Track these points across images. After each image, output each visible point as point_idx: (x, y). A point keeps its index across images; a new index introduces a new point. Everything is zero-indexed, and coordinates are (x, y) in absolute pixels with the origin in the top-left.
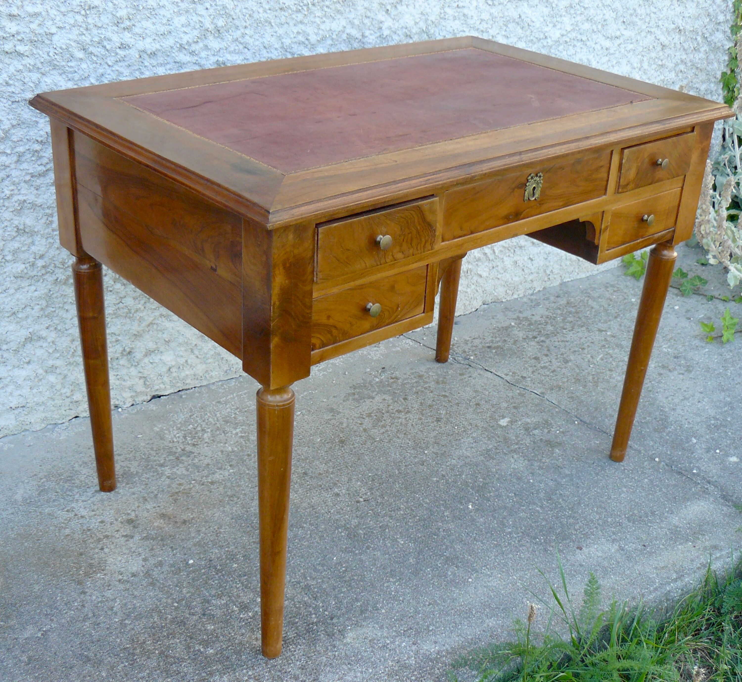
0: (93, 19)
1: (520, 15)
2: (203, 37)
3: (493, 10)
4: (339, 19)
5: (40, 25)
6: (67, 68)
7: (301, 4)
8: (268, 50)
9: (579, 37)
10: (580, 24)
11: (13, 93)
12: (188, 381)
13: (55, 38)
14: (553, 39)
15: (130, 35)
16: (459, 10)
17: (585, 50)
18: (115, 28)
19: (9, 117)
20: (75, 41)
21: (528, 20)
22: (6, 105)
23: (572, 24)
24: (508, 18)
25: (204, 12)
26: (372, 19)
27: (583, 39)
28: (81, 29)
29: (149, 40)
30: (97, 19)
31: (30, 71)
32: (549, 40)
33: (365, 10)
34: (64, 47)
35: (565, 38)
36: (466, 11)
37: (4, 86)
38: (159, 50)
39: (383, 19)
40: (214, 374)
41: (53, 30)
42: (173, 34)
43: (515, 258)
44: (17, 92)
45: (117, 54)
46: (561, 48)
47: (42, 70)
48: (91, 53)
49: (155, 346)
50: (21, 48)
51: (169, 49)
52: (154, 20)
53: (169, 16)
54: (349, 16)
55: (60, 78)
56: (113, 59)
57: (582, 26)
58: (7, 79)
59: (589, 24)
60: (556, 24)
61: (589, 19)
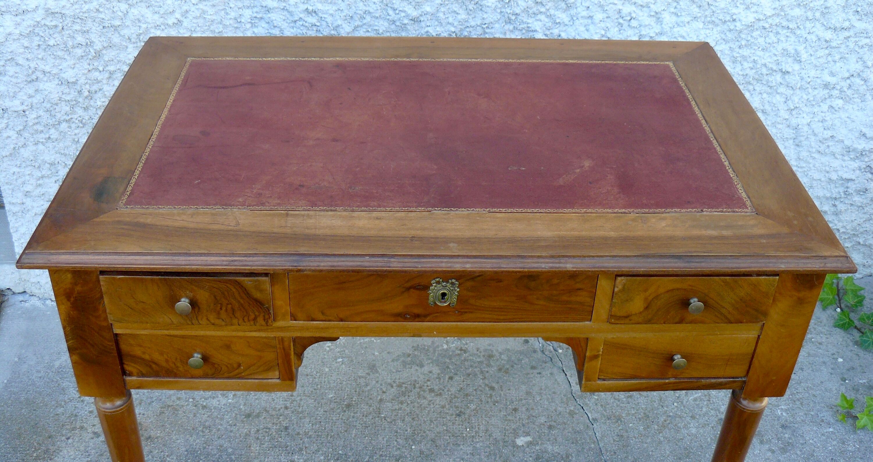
8: (365, 3)
9: (785, 23)
10: (786, 9)
11: (103, 19)
14: (743, 23)
17: (793, 38)
19: (101, 40)
22: (98, 29)
23: (775, 9)
27: (791, 26)
32: (738, 24)
35: (762, 24)
37: (95, 12)
44: (107, 19)
46: (756, 34)
55: (147, 11)
57: (791, 11)
58: (97, 7)
59: (801, 9)
60: (750, 6)
61: (802, 4)
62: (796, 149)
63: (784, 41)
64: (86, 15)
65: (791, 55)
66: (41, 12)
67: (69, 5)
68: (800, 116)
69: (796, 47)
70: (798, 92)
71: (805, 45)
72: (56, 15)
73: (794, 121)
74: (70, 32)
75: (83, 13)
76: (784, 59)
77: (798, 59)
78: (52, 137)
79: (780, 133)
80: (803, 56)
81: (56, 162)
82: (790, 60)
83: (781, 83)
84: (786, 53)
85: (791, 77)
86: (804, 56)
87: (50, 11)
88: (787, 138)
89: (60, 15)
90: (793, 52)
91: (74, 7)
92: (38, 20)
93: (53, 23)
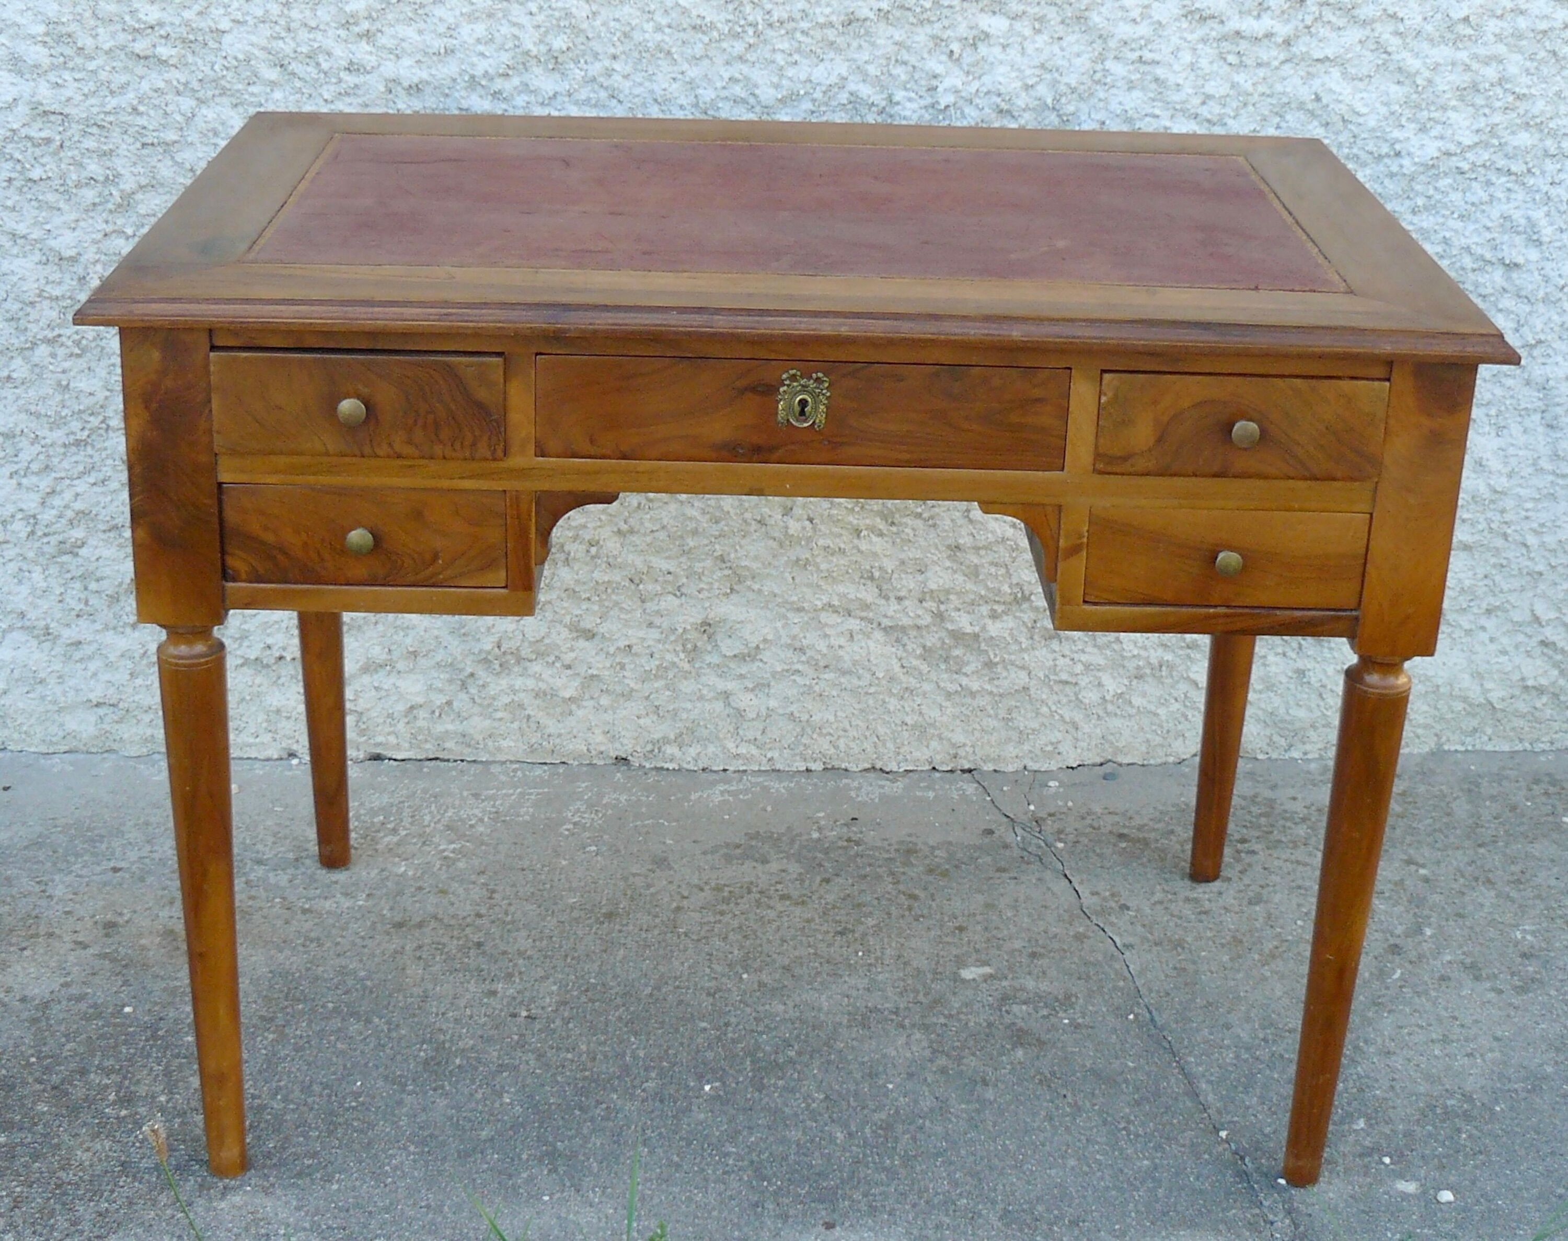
0: (302, 12)
1: (1316, 94)
2: (521, 67)
3: (1240, 78)
4: (832, 60)
5: (200, 13)
6: (246, 97)
7: (742, 22)
8: (664, 108)
9: (1501, 163)
10: (1500, 131)
11: (144, 128)
12: (449, 744)
13: (227, 39)
14: (1417, 160)
15: (368, 48)
16: (1143, 68)
17: (1520, 195)
18: (343, 33)
19: (136, 171)
20: (263, 49)
21: (1343, 108)
22: (131, 148)
23: (1478, 131)
24: (1285, 100)
25: (524, 20)
26: (914, 67)
27: (1514, 169)
28: (277, 28)
29: (407, 61)
30: (308, 13)
31: (178, 93)
32: (1406, 162)
33: (896, 48)
34: (241, 57)
35: (1454, 162)
36: (1160, 72)
37: (130, 114)
38: (428, 83)
39: (939, 69)
40: (504, 744)
41: (225, 25)
42: (458, 55)
43: (1300, 664)
44: (151, 127)
45: (340, 81)
46: (1444, 183)
47: (201, 94)
48: (293, 74)
49: (384, 656)
50: (164, 51)
51: (448, 82)
52: (422, 25)
53: (451, 20)
54: (856, 56)
55: (232, 113)
56: (332, 88)
57: (1511, 137)
58: (135, 102)
59: (1532, 134)
60: (1428, 126)
61: (1532, 123)
62: (1547, 435)
63: (1504, 200)
64: (111, 118)
65: (1520, 229)
66: (22, 109)
67: (79, 98)
68: (1549, 361)
69: (1530, 213)
70: (1541, 308)
71: (1546, 208)
72: (52, 118)
73: (1539, 372)
74: (76, 152)
75: (106, 113)
76: (1506, 237)
77: (1535, 237)
78: (14, 375)
79: (1512, 397)
80: (1544, 232)
81: (18, 432)
82: (1518, 240)
83: (1504, 289)
84: (1508, 224)
85: (1524, 276)
86: (1547, 232)
87: (41, 108)
88: (1526, 409)
89: (60, 117)
90: (1523, 222)
91: (88, 103)
92: (15, 126)
93: (43, 134)
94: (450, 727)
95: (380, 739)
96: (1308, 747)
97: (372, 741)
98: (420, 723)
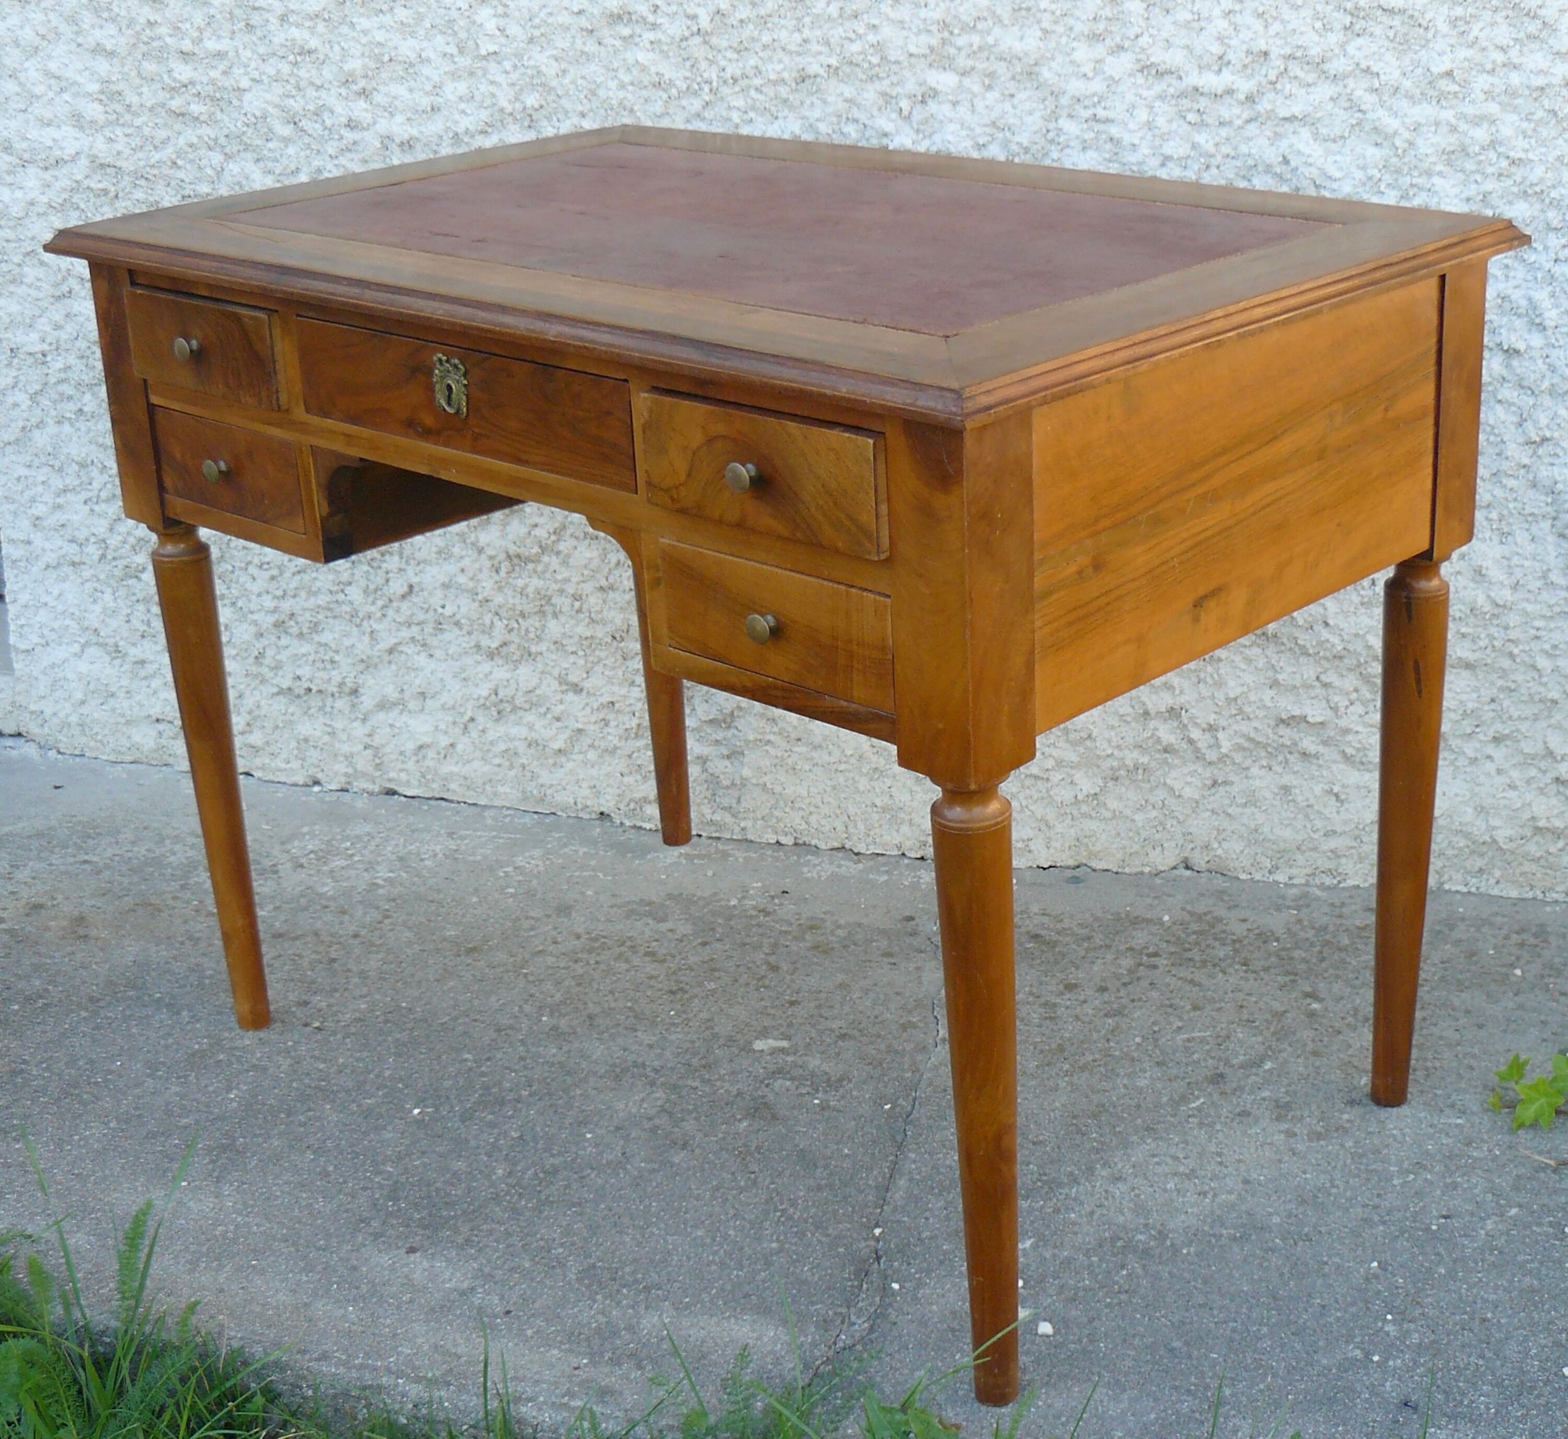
0: (309, 71)
1: (1284, 157)
2: (499, 124)
3: (1201, 138)
4: (785, 118)
5: (225, 73)
6: (265, 152)
7: (699, 79)
11: (182, 181)
12: (453, 786)
13: (247, 97)
15: (364, 105)
16: (1098, 127)
18: (343, 91)
20: (276, 106)
21: (1314, 172)
23: (1468, 200)
24: (1251, 162)
25: (501, 78)
26: (865, 125)
28: (289, 87)
29: (399, 119)
30: (314, 72)
31: (210, 149)
33: (847, 105)
34: (258, 114)
36: (1114, 130)
37: (171, 168)
38: (417, 139)
39: (888, 127)
40: (501, 789)
41: (245, 83)
42: (445, 112)
44: (187, 180)
45: (342, 138)
47: (227, 150)
48: (302, 130)
50: (196, 108)
51: (435, 139)
52: (412, 84)
53: (437, 79)
54: (808, 114)
55: (254, 168)
56: (335, 144)
57: (1507, 208)
58: (174, 157)
59: (1531, 205)
60: (1411, 193)
61: (1530, 191)
62: (1560, 546)
63: (1502, 278)
64: (155, 172)
65: (1520, 311)
66: (84, 162)
67: (127, 151)
68: (1556, 461)
69: (1532, 293)
70: (1547, 401)
71: (1550, 289)
72: (108, 170)
73: (1545, 473)
74: (129, 203)
75: (153, 166)
76: (1505, 320)
77: (1538, 321)
78: (86, 409)
79: (1515, 500)
80: (1547, 315)
81: (89, 462)
82: (1518, 323)
83: (1504, 379)
84: (1507, 305)
85: (1526, 364)
86: (1551, 316)
87: (98, 161)
88: (1532, 514)
89: (114, 170)
90: (1524, 303)
91: (136, 157)
92: (79, 178)
93: (101, 186)
94: (455, 769)
95: (392, 775)
96: (1294, 871)
97: (385, 777)
98: (428, 762)
